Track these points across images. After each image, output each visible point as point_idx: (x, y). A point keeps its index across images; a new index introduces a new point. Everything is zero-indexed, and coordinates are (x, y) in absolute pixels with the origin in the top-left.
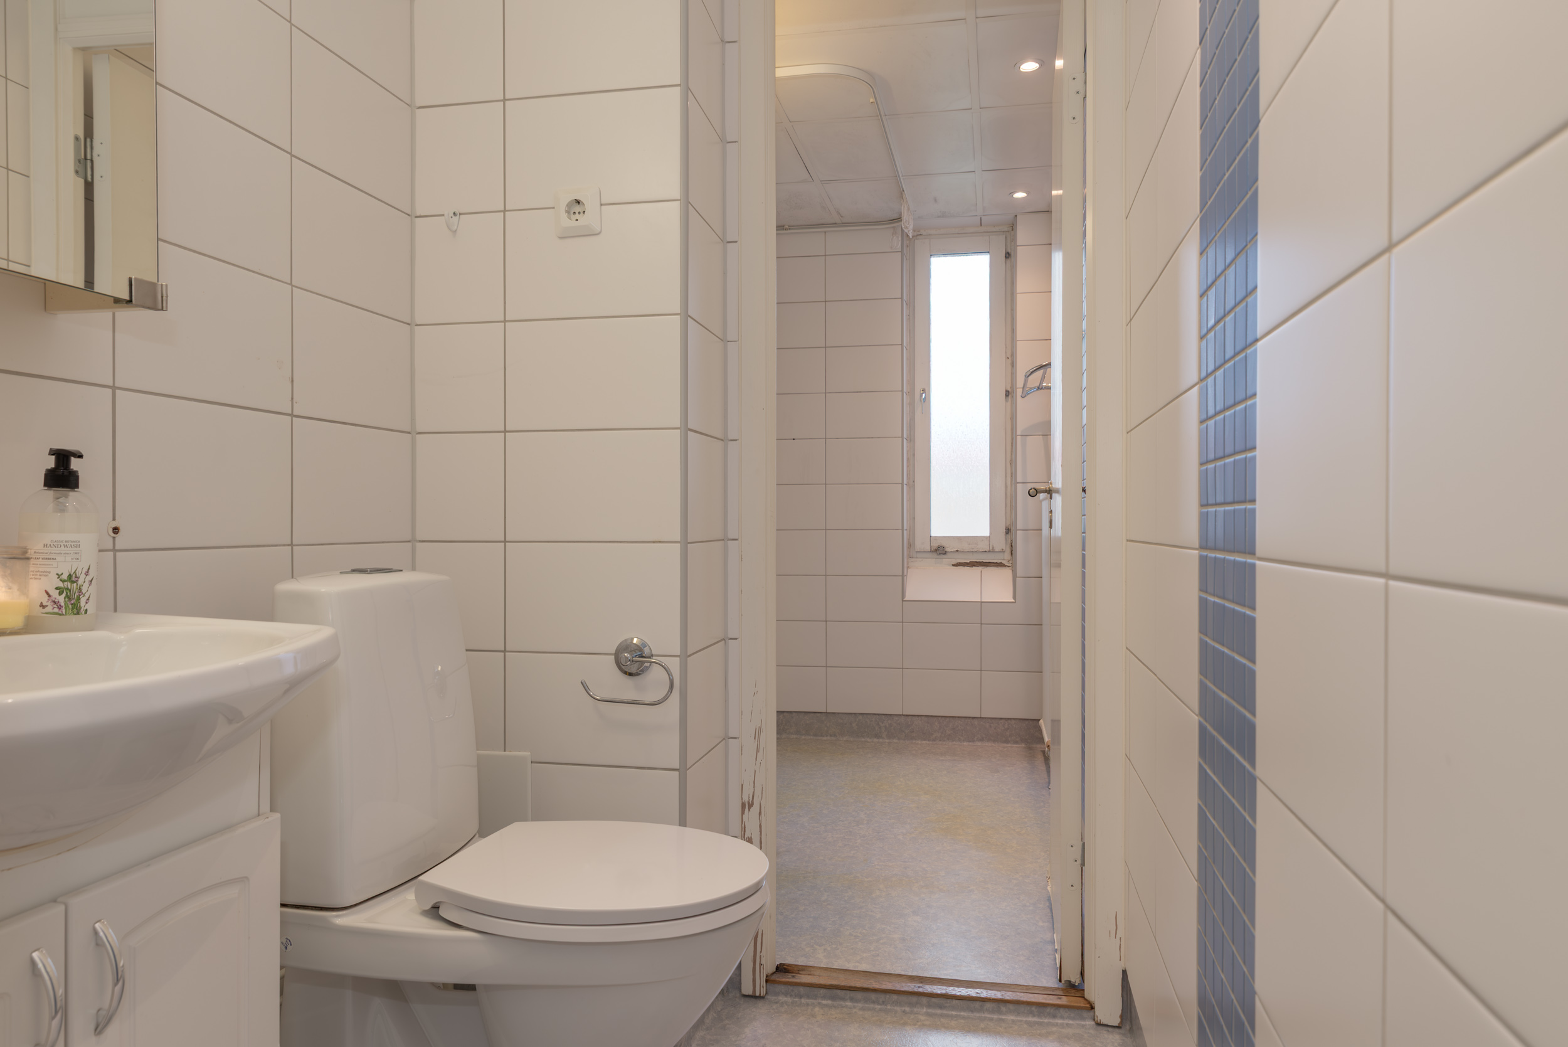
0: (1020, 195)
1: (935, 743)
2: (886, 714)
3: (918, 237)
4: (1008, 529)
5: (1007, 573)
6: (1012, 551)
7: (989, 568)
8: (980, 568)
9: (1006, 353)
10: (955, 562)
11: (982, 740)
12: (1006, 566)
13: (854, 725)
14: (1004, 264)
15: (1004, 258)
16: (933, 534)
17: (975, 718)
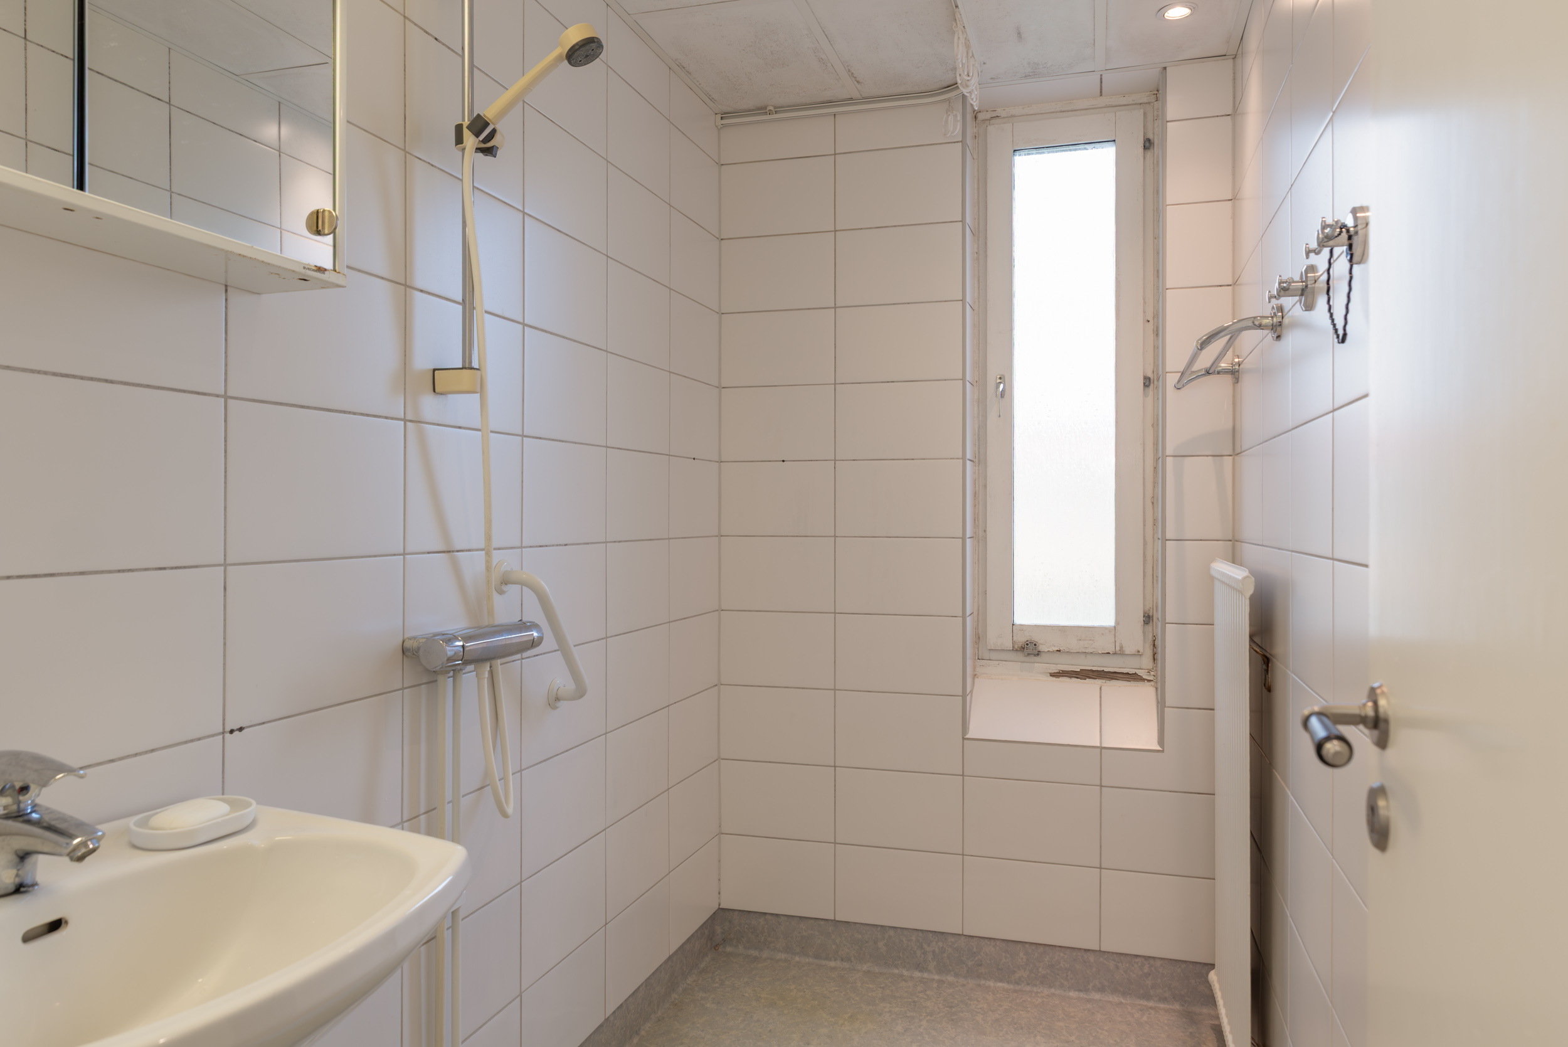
0: (1178, 13)
1: (1018, 988)
2: (935, 932)
3: (992, 121)
4: (1149, 617)
5: (1145, 694)
6: (1154, 654)
7: (1114, 682)
8: (1099, 682)
9: (1144, 312)
10: (1055, 669)
11: (1101, 990)
12: (1142, 680)
13: (880, 944)
14: (1142, 159)
15: (1141, 149)
16: (1019, 619)
17: (1089, 950)
